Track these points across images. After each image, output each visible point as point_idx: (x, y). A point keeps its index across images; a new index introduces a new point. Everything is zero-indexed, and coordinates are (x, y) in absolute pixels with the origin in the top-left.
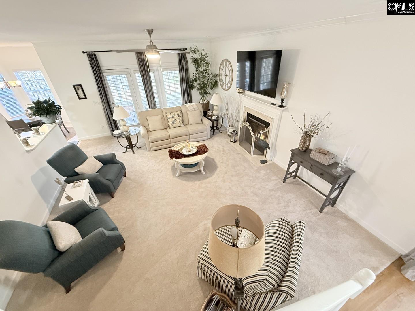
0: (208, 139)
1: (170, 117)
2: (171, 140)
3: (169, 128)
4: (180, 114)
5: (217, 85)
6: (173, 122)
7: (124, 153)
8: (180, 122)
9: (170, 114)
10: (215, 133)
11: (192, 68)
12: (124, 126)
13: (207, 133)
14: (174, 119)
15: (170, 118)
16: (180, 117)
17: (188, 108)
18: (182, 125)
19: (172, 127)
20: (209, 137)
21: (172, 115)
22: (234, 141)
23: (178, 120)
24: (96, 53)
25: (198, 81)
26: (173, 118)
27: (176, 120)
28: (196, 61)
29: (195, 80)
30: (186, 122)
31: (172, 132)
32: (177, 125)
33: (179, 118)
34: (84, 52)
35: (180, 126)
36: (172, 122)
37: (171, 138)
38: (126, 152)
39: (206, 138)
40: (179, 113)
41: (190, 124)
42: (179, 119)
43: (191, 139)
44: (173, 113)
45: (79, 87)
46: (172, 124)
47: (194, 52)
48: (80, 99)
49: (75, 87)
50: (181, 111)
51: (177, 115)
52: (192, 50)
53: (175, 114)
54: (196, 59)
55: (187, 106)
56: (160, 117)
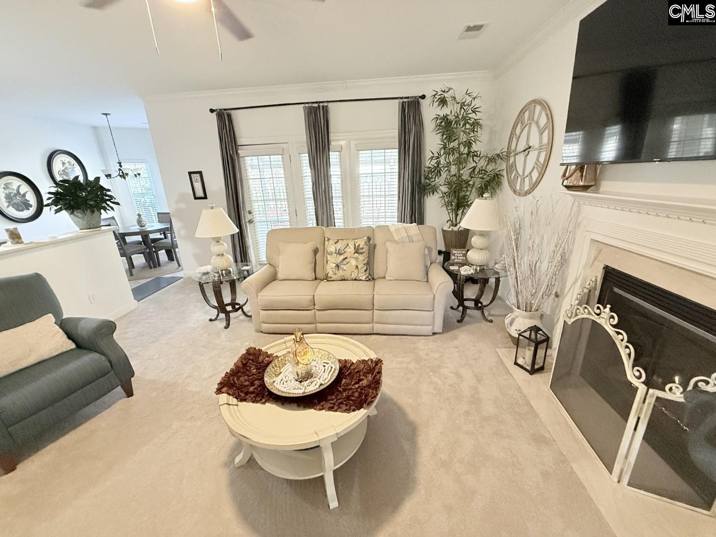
0: (434, 334)
1: (334, 251)
2: (317, 313)
3: (327, 278)
4: (361, 246)
5: (499, 184)
6: (338, 266)
7: (211, 320)
8: (357, 267)
9: (335, 243)
10: (466, 319)
11: (432, 142)
12: (219, 255)
13: (433, 312)
14: (342, 257)
15: (331, 254)
16: (362, 253)
17: (394, 234)
18: (364, 278)
19: (334, 277)
20: (438, 327)
21: (339, 246)
22: (529, 368)
23: (353, 262)
24: (233, 112)
25: (444, 175)
26: (341, 254)
27: (347, 260)
28: (446, 126)
29: (437, 170)
30: (378, 270)
31: (326, 292)
32: (347, 275)
33: (356, 255)
34: (212, 111)
35: (355, 280)
36: (335, 265)
37: (316, 307)
38: (216, 319)
39: (428, 329)
40: (361, 243)
41: (388, 278)
42: (357, 259)
43: (376, 323)
44: (345, 242)
45: (198, 175)
46: (334, 270)
47: (443, 102)
48: (196, 198)
49: (193, 176)
50: (369, 239)
51: (355, 248)
52: (438, 97)
53: (348, 245)
54: (445, 118)
55: (392, 229)
56: (309, 247)
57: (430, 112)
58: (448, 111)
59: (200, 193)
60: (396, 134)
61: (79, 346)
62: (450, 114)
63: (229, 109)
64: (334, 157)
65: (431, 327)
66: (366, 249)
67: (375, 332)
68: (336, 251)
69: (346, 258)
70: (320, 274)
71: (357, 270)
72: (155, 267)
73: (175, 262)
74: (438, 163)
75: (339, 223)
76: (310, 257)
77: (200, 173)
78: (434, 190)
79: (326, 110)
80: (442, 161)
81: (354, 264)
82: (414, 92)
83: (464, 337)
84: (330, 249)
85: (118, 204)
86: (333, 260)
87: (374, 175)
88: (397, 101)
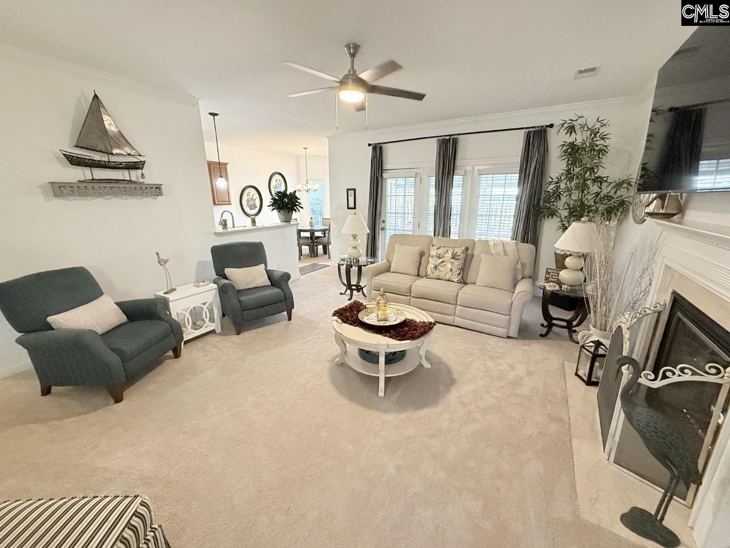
0: (509, 337)
1: (435, 255)
2: (412, 299)
3: (426, 276)
4: (458, 254)
6: (436, 267)
7: (341, 294)
8: (451, 270)
9: (438, 249)
11: (557, 166)
12: (354, 248)
13: (509, 317)
14: (441, 260)
15: (433, 257)
16: (458, 259)
17: (492, 247)
18: (456, 280)
19: (432, 276)
20: (513, 332)
21: (440, 251)
22: (587, 380)
23: (449, 266)
24: (384, 146)
25: (564, 199)
26: (440, 258)
27: (444, 263)
28: (573, 152)
29: (557, 195)
30: (470, 279)
31: (421, 285)
32: (442, 275)
33: (453, 260)
34: (370, 145)
35: (448, 280)
36: (434, 266)
37: (412, 295)
38: (344, 294)
39: (502, 331)
40: (459, 251)
41: (477, 284)
42: (452, 263)
43: (457, 317)
44: (446, 249)
45: (353, 192)
46: (432, 270)
47: (571, 129)
48: (348, 208)
49: (349, 191)
50: (467, 249)
51: (452, 254)
52: (566, 125)
53: (447, 251)
54: (572, 145)
55: (491, 243)
56: (416, 250)
57: (557, 141)
58: (579, 138)
59: (352, 205)
60: (518, 159)
61: (272, 285)
62: (579, 142)
63: (381, 143)
64: (457, 179)
65: (506, 330)
66: (462, 256)
67: (455, 324)
68: (437, 255)
69: (444, 261)
70: (422, 273)
71: (451, 273)
72: (314, 257)
73: (327, 255)
74: (558, 188)
75: (454, 236)
76: (416, 258)
77: (354, 190)
78: (553, 213)
79: (455, 142)
80: (563, 186)
81: (450, 268)
82: (538, 120)
83: (537, 349)
84: (433, 253)
85: (302, 208)
86: (432, 262)
87: (505, 196)
88: (524, 130)
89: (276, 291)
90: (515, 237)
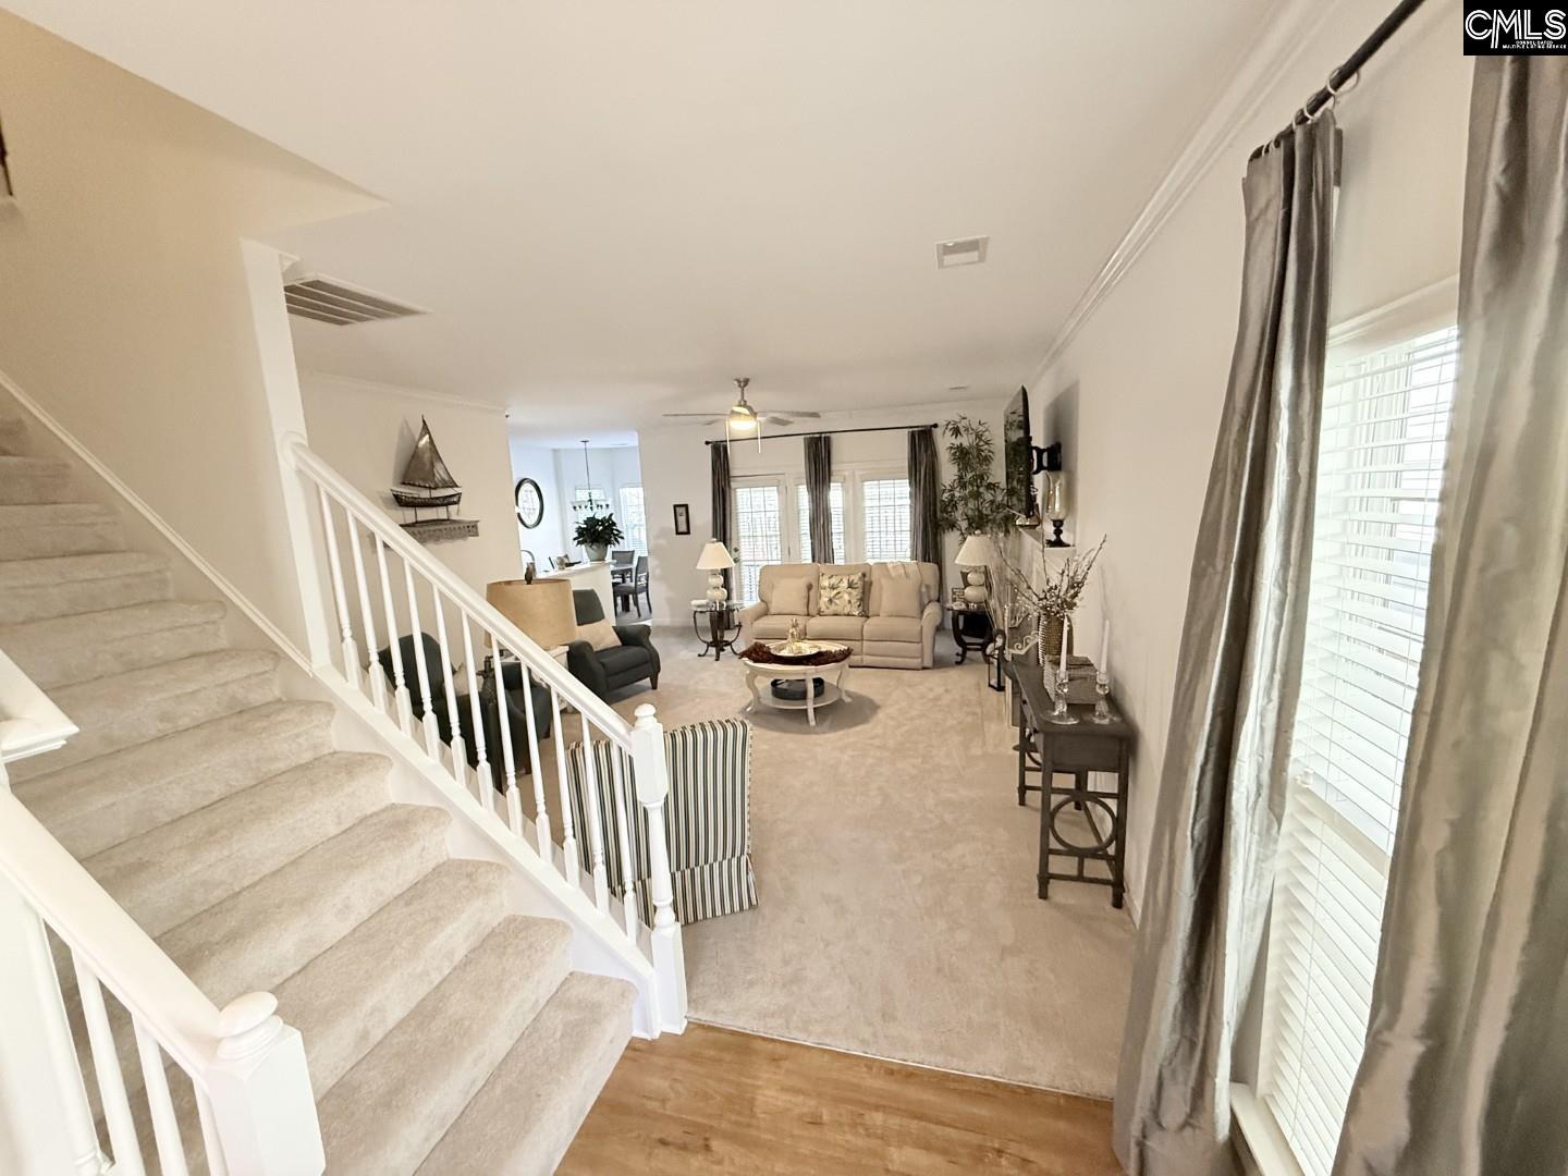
0: (924, 668)
1: (828, 586)
3: (820, 613)
4: (854, 582)
6: (831, 601)
7: (700, 655)
8: (850, 602)
9: (830, 579)
10: (966, 661)
11: (948, 473)
12: (715, 588)
13: (920, 645)
14: (835, 592)
15: (825, 588)
16: (855, 588)
17: (891, 571)
18: (856, 614)
19: (827, 612)
20: (928, 662)
21: (833, 581)
22: (996, 686)
23: (846, 597)
24: (729, 444)
25: (961, 509)
26: (833, 588)
27: (840, 595)
28: (962, 456)
29: (953, 503)
30: (872, 609)
32: (839, 609)
33: (850, 590)
34: (707, 443)
35: (848, 615)
36: (828, 600)
38: (706, 654)
39: (916, 662)
40: (856, 578)
41: (881, 614)
42: (850, 594)
43: (867, 654)
44: (839, 578)
45: (683, 509)
46: (826, 605)
47: (956, 432)
48: (678, 533)
49: (678, 509)
50: (864, 575)
51: (849, 583)
52: (950, 427)
53: (842, 580)
54: (960, 448)
55: (890, 566)
56: (802, 583)
57: (944, 442)
58: (965, 440)
59: (683, 528)
60: (906, 464)
61: (624, 644)
62: (966, 444)
63: (725, 441)
64: (834, 487)
65: (920, 660)
66: (860, 584)
67: (864, 664)
68: (830, 586)
69: (840, 593)
70: (813, 610)
71: (849, 605)
74: (953, 496)
75: (839, 560)
76: (804, 592)
77: (686, 506)
78: (953, 526)
79: (828, 441)
80: (957, 494)
81: (847, 599)
82: (923, 420)
83: (954, 674)
84: (824, 584)
85: (622, 538)
86: (826, 595)
88: (907, 430)
89: (633, 650)
90: (914, 557)
